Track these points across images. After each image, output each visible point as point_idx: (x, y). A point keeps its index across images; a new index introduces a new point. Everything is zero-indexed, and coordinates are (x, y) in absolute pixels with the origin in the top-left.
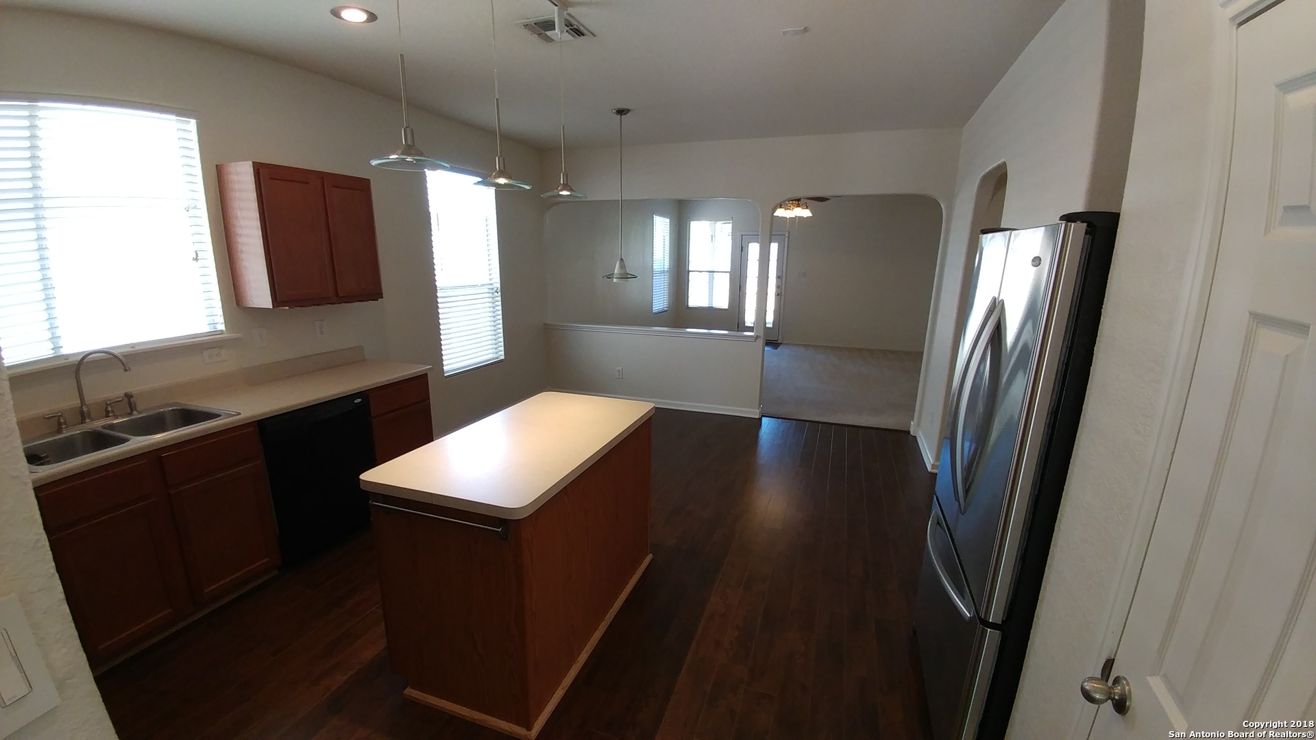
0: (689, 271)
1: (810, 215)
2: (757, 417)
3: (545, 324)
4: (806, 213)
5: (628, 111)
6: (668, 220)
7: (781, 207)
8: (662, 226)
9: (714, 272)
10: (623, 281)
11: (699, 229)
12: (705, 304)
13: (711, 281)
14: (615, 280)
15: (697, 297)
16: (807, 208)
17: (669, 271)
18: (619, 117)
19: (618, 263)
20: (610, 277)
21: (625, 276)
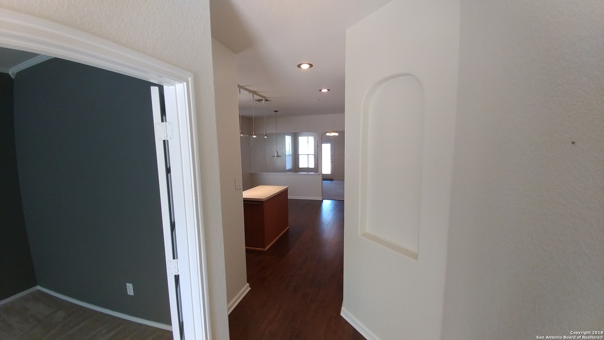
0: (299, 155)
1: (338, 135)
2: (321, 200)
3: (251, 173)
4: (337, 134)
5: (278, 111)
6: (290, 137)
7: (328, 132)
8: (288, 140)
9: (309, 155)
10: (277, 158)
11: (302, 140)
12: (306, 167)
13: (308, 158)
14: (275, 158)
15: (303, 164)
16: (337, 132)
17: (292, 155)
18: (275, 112)
19: (276, 153)
20: (274, 156)
21: (278, 156)
